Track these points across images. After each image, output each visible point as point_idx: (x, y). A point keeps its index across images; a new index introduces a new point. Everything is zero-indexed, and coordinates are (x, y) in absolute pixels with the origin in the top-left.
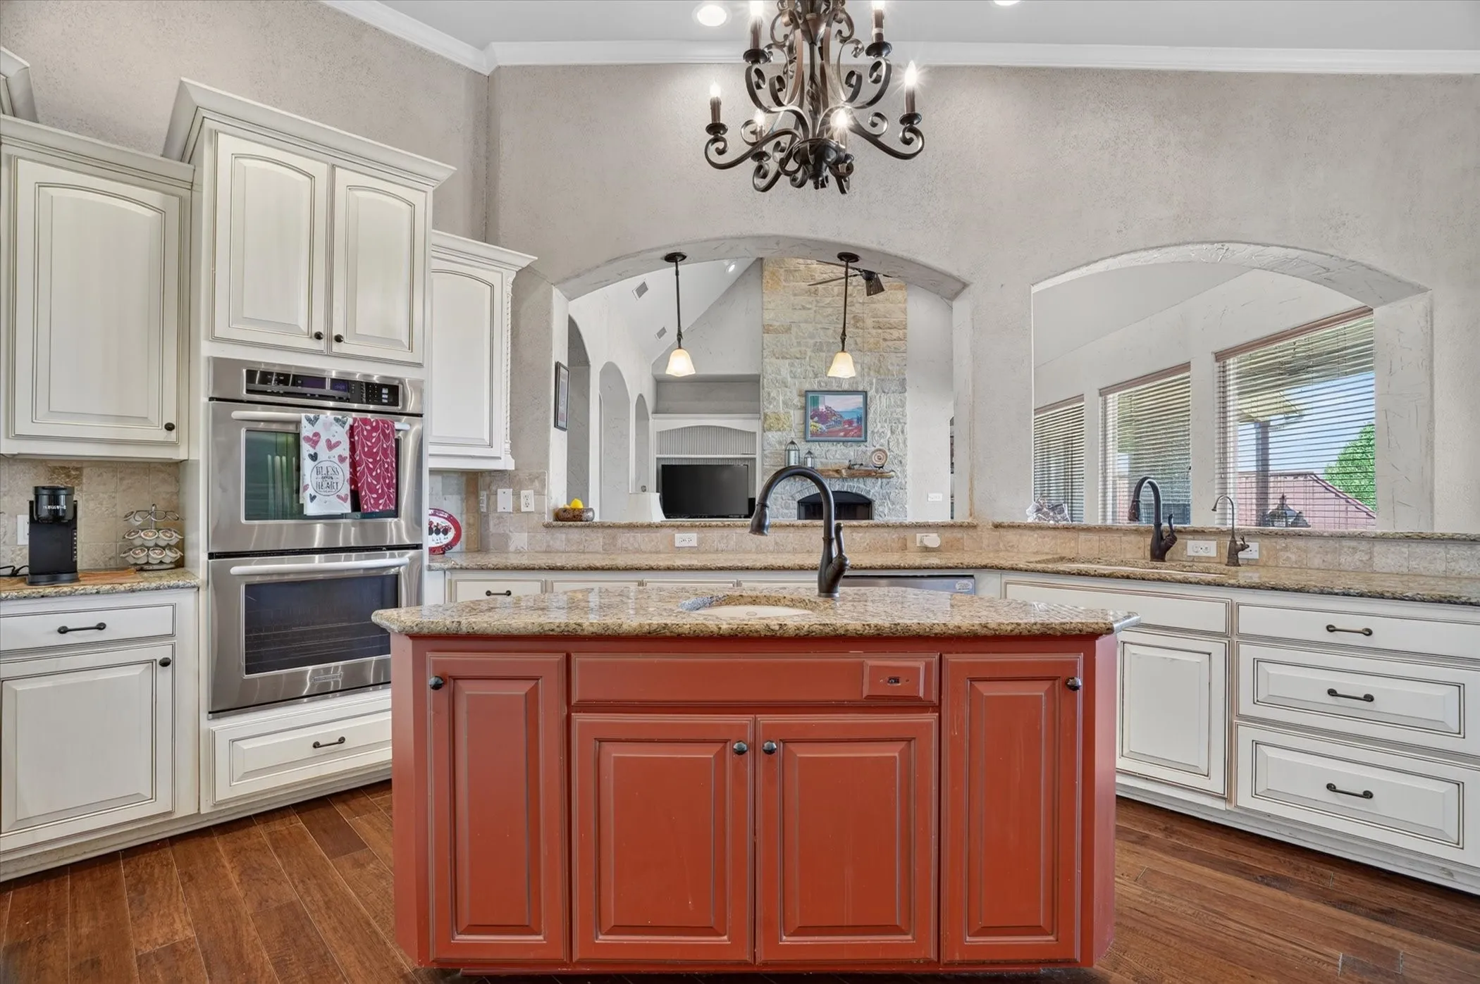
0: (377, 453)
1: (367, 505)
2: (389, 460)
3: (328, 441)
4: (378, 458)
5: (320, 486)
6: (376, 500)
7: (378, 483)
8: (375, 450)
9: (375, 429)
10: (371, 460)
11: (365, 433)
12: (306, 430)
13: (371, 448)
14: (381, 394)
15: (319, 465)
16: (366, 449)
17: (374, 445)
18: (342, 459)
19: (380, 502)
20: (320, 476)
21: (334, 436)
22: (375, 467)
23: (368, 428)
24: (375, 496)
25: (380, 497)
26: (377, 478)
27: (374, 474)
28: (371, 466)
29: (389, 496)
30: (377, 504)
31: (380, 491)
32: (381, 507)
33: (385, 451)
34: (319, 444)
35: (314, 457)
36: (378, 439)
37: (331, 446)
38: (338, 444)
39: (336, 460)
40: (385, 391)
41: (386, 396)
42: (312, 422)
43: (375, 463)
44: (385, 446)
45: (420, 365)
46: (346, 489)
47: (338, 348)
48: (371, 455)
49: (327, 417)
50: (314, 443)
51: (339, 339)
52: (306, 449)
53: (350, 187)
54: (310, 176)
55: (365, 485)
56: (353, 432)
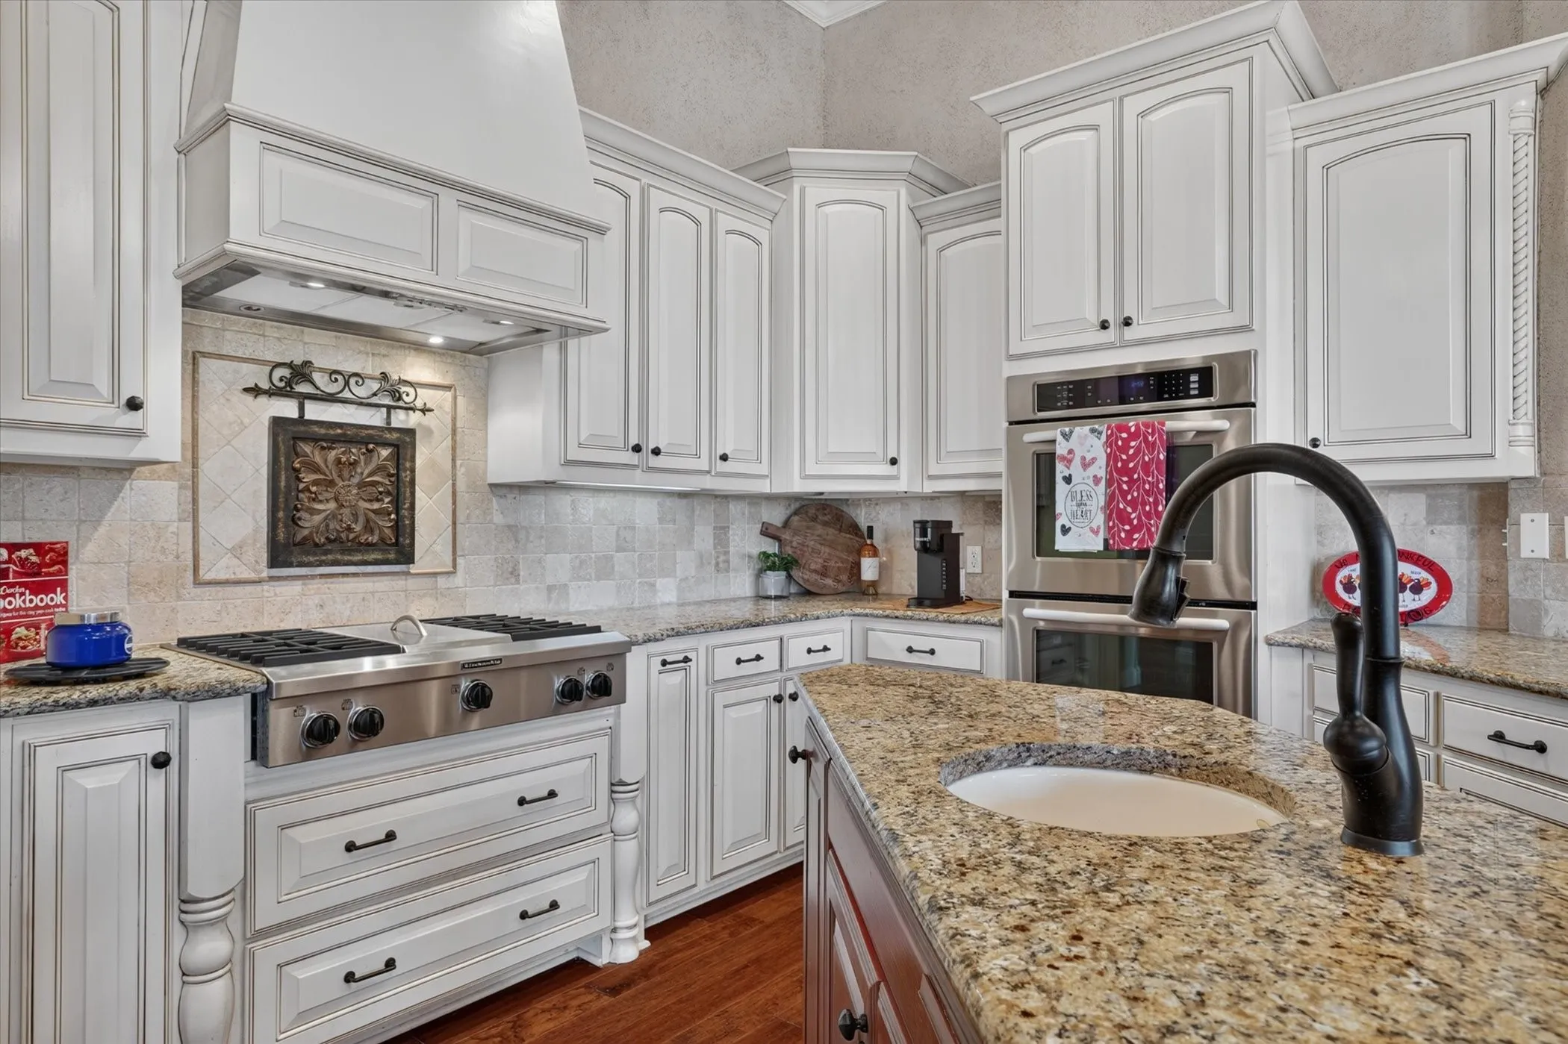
0: (1134, 470)
1: (1114, 539)
2: (1150, 479)
3: (1083, 458)
4: (1136, 476)
5: (1074, 515)
6: (1129, 533)
7: (1134, 512)
8: (1131, 465)
9: (1134, 436)
10: (1125, 479)
11: (1120, 443)
12: (1061, 449)
13: (1125, 463)
14: (1189, 382)
15: (1073, 490)
16: (1119, 465)
17: (1131, 458)
18: (1097, 480)
19: (1136, 536)
20: (1074, 503)
21: (1089, 451)
22: (1130, 488)
23: (1124, 435)
24: (1127, 527)
25: (1135, 529)
26: (1133, 503)
27: (1129, 497)
28: (1125, 487)
29: (1149, 530)
30: (1130, 539)
31: (1135, 522)
32: (1135, 544)
33: (1146, 467)
34: (1074, 461)
35: (1068, 480)
36: (1138, 450)
37: (1086, 465)
38: (1094, 460)
39: (1091, 482)
40: (1194, 378)
41: (1197, 386)
42: (1066, 436)
43: (1131, 482)
44: (1147, 459)
45: (1247, 329)
46: (1099, 520)
47: (1130, 333)
48: (1125, 471)
49: (1082, 430)
50: (1068, 462)
51: (1127, 322)
52: (1061, 470)
53: (1143, 114)
54: (1095, 128)
55: (1114, 513)
56: (1109, 443)
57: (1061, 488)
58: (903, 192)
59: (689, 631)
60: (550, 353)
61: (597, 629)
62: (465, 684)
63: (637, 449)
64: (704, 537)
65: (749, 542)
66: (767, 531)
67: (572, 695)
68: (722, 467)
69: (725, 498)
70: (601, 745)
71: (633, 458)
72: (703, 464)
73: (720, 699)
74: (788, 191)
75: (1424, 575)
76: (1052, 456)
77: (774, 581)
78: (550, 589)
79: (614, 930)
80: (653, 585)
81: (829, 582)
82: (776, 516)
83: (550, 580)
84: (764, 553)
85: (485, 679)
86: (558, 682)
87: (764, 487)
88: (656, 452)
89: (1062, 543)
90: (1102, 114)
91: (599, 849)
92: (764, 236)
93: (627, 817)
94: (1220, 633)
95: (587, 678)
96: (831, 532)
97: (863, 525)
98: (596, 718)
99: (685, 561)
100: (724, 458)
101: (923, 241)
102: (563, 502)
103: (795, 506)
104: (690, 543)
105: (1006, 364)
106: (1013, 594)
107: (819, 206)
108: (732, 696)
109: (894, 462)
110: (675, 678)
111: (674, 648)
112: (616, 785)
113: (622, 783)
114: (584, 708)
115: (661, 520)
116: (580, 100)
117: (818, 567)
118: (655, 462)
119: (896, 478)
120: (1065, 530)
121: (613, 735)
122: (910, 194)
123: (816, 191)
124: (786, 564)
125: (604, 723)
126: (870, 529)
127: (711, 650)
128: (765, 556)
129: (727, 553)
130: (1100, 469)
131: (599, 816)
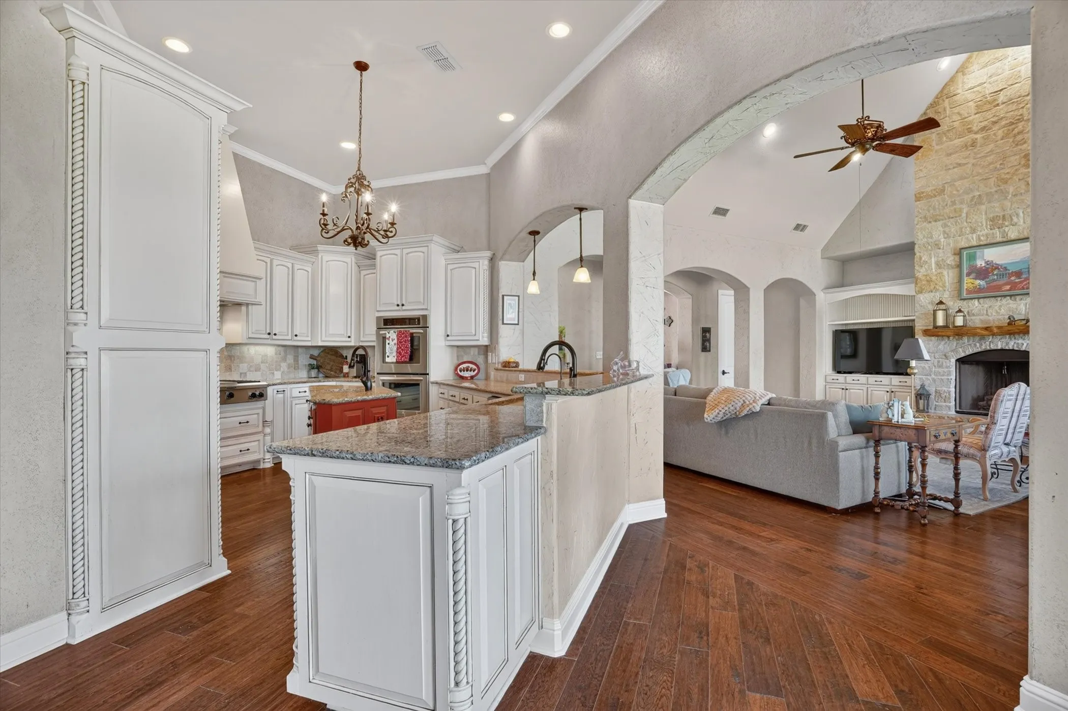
0: (403, 342)
1: (398, 359)
2: (406, 344)
4: (403, 344)
5: (390, 353)
7: (403, 352)
9: (403, 333)
10: (401, 344)
11: (400, 335)
12: (387, 336)
13: (401, 340)
15: (390, 346)
18: (395, 344)
19: (403, 358)
20: (390, 350)
21: (393, 337)
23: (401, 333)
24: (401, 356)
25: (403, 356)
26: (403, 350)
27: (402, 348)
28: (401, 346)
29: (406, 356)
30: (401, 359)
31: (403, 354)
33: (406, 341)
35: (389, 344)
36: (404, 337)
37: (392, 340)
38: (394, 339)
39: (393, 345)
40: (416, 320)
41: (416, 322)
42: (389, 333)
44: (406, 339)
45: (426, 309)
46: (395, 354)
47: (404, 308)
48: (401, 342)
49: (392, 331)
50: (389, 339)
51: (403, 305)
52: (387, 342)
53: (407, 254)
54: (397, 255)
55: (399, 353)
56: (397, 336)
57: (387, 346)
58: (353, 259)
59: (285, 383)
60: (244, 308)
61: (259, 382)
62: (227, 393)
63: (269, 334)
64: (290, 359)
65: (304, 360)
66: (312, 357)
67: (254, 396)
68: (295, 338)
69: (298, 347)
70: (260, 411)
71: (268, 336)
72: (289, 337)
73: (294, 403)
74: (317, 256)
75: (474, 367)
76: (385, 337)
77: (314, 373)
78: (241, 374)
79: (264, 459)
80: (273, 373)
81: (332, 373)
82: (316, 353)
83: (241, 371)
84: (311, 364)
85: (231, 391)
86: (250, 394)
87: (309, 344)
88: (275, 334)
89: (387, 360)
90: (398, 252)
91: (260, 437)
92: (309, 270)
93: (268, 430)
94: (421, 380)
95: (257, 393)
96: (333, 357)
97: (345, 355)
98: (260, 404)
99: (284, 365)
100: (296, 336)
101: (360, 273)
102: (245, 348)
103: (322, 349)
104: (286, 361)
105: (376, 313)
106: (378, 374)
107: (327, 262)
108: (297, 402)
109: (349, 337)
110: (281, 396)
111: (280, 387)
112: (264, 422)
113: (266, 421)
114: (257, 401)
115: (276, 354)
116: (254, 239)
117: (329, 368)
118: (274, 337)
119: (351, 341)
120: (388, 357)
121: (264, 409)
122: (355, 258)
123: (326, 257)
124: (318, 367)
125: (261, 406)
126: (346, 356)
127: (291, 389)
128: (310, 365)
129: (298, 364)
130: (395, 341)
131: (260, 429)
